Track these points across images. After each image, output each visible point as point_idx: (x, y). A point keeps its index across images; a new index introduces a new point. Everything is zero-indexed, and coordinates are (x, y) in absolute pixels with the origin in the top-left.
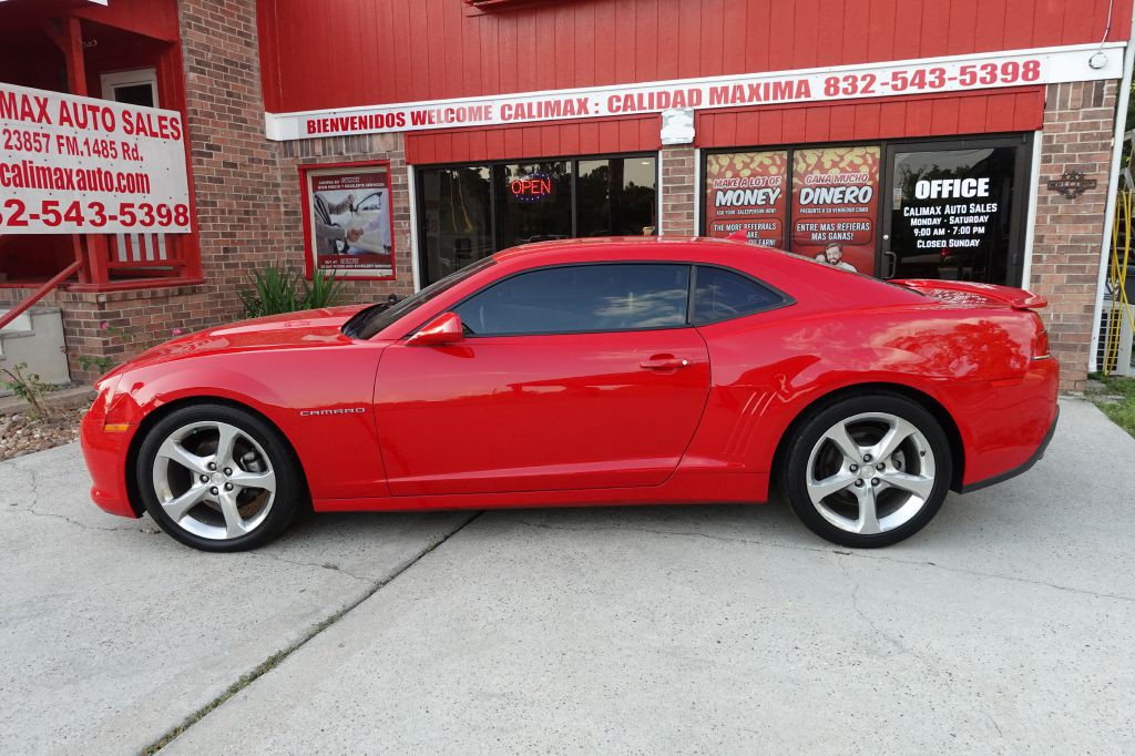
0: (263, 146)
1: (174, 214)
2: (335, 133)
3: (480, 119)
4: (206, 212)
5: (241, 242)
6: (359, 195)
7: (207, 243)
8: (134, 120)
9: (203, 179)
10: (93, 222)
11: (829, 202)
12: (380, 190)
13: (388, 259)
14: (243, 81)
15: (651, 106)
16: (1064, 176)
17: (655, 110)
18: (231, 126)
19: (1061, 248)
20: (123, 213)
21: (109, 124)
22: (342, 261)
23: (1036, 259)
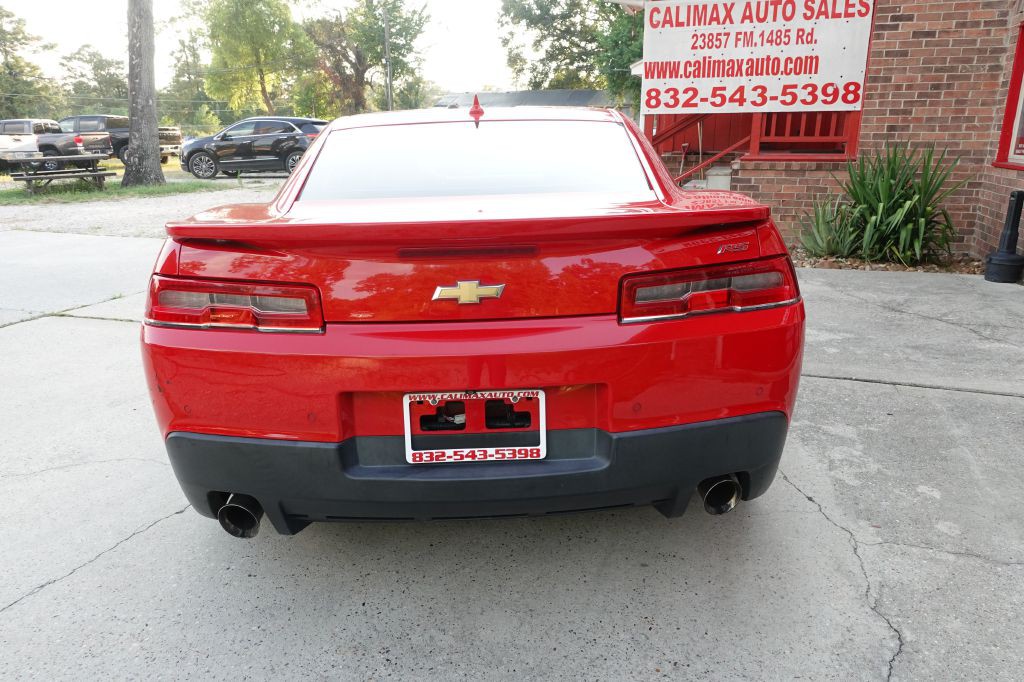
1: (842, 92)
4: (874, 88)
5: (918, 120)
7: (866, 120)
10: (754, 103)
20: (784, 93)
21: (788, 14)
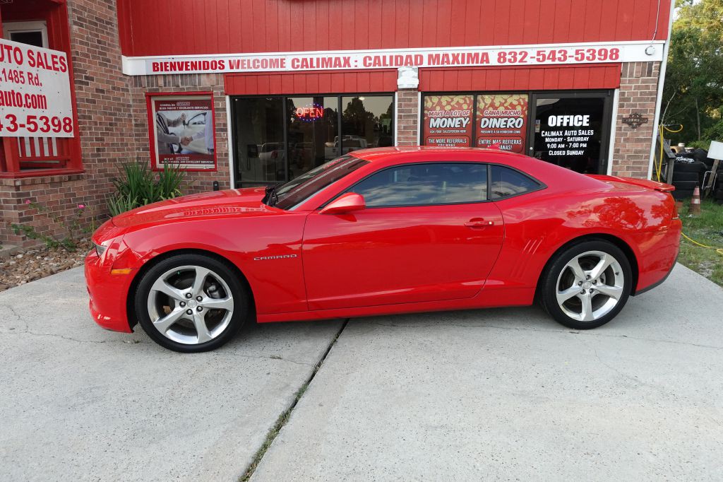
0: (121, 79)
1: (63, 124)
2: (173, 72)
3: (278, 67)
4: (85, 123)
5: (108, 144)
6: (190, 114)
7: (86, 145)
8: (35, 57)
9: (82, 100)
10: (9, 129)
11: (497, 126)
12: (205, 111)
13: (212, 157)
14: (108, 33)
15: (391, 64)
16: (631, 115)
17: (394, 67)
18: (101, 64)
19: (629, 156)
20: (29, 123)
21: (19, 59)
22: (177, 158)
23: (615, 163)
